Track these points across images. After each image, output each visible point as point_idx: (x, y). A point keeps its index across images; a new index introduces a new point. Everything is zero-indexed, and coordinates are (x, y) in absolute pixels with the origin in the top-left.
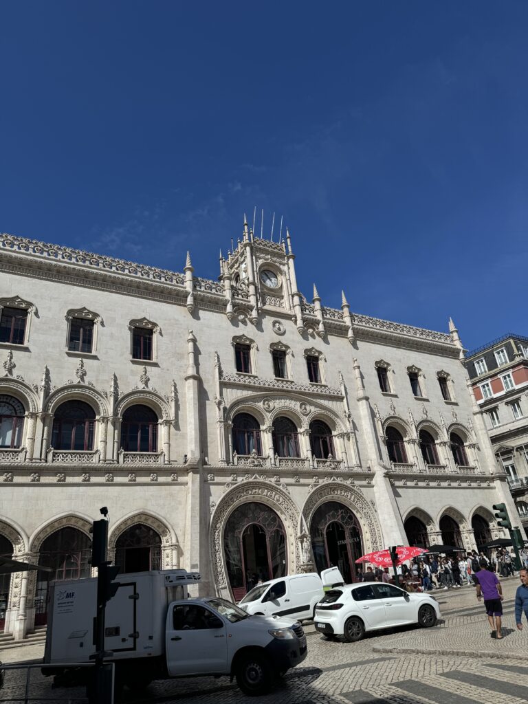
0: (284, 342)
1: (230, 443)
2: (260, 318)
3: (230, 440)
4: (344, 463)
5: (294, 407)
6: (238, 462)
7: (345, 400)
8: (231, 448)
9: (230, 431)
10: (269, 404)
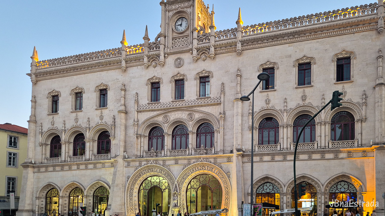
0: (182, 73)
1: (142, 145)
2: (167, 60)
3: (142, 143)
4: (215, 149)
5: (183, 118)
6: (146, 155)
7: (222, 105)
8: (142, 148)
9: (142, 139)
10: (167, 118)
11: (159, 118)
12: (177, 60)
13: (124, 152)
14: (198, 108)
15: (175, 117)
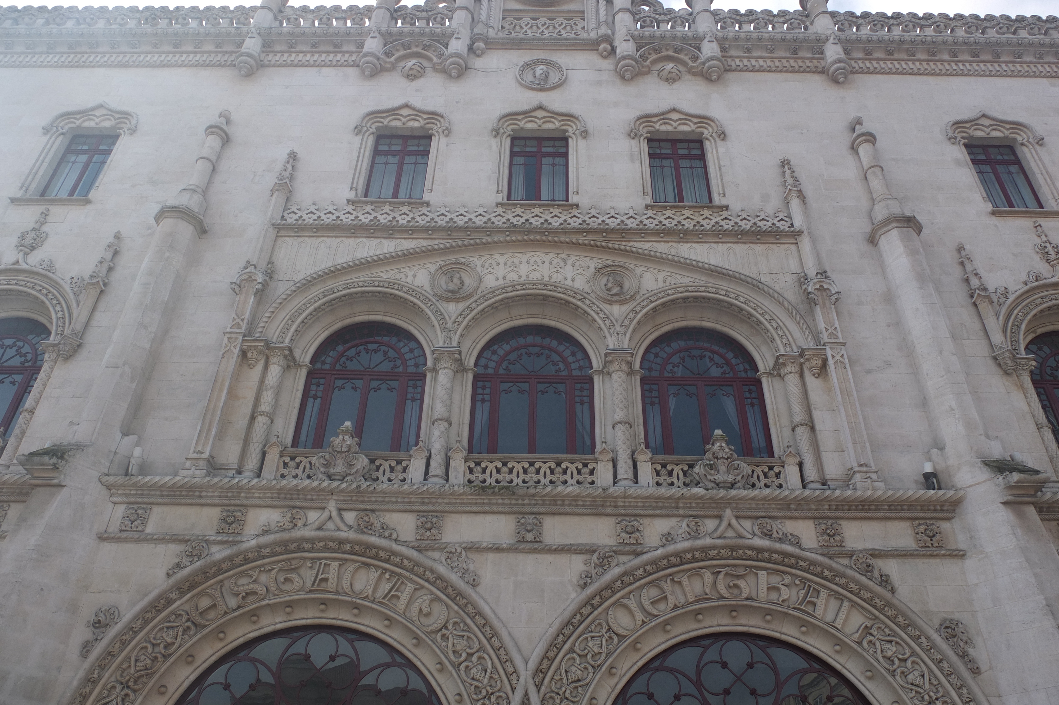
0: (558, 106)
1: (265, 407)
2: (478, 63)
3: (268, 397)
4: (801, 465)
5: (569, 282)
6: (282, 470)
7: (805, 243)
8: (261, 421)
9: (275, 371)
10: (460, 278)
11: (410, 274)
12: (529, 65)
13: (126, 433)
14: (662, 248)
15: (513, 277)
